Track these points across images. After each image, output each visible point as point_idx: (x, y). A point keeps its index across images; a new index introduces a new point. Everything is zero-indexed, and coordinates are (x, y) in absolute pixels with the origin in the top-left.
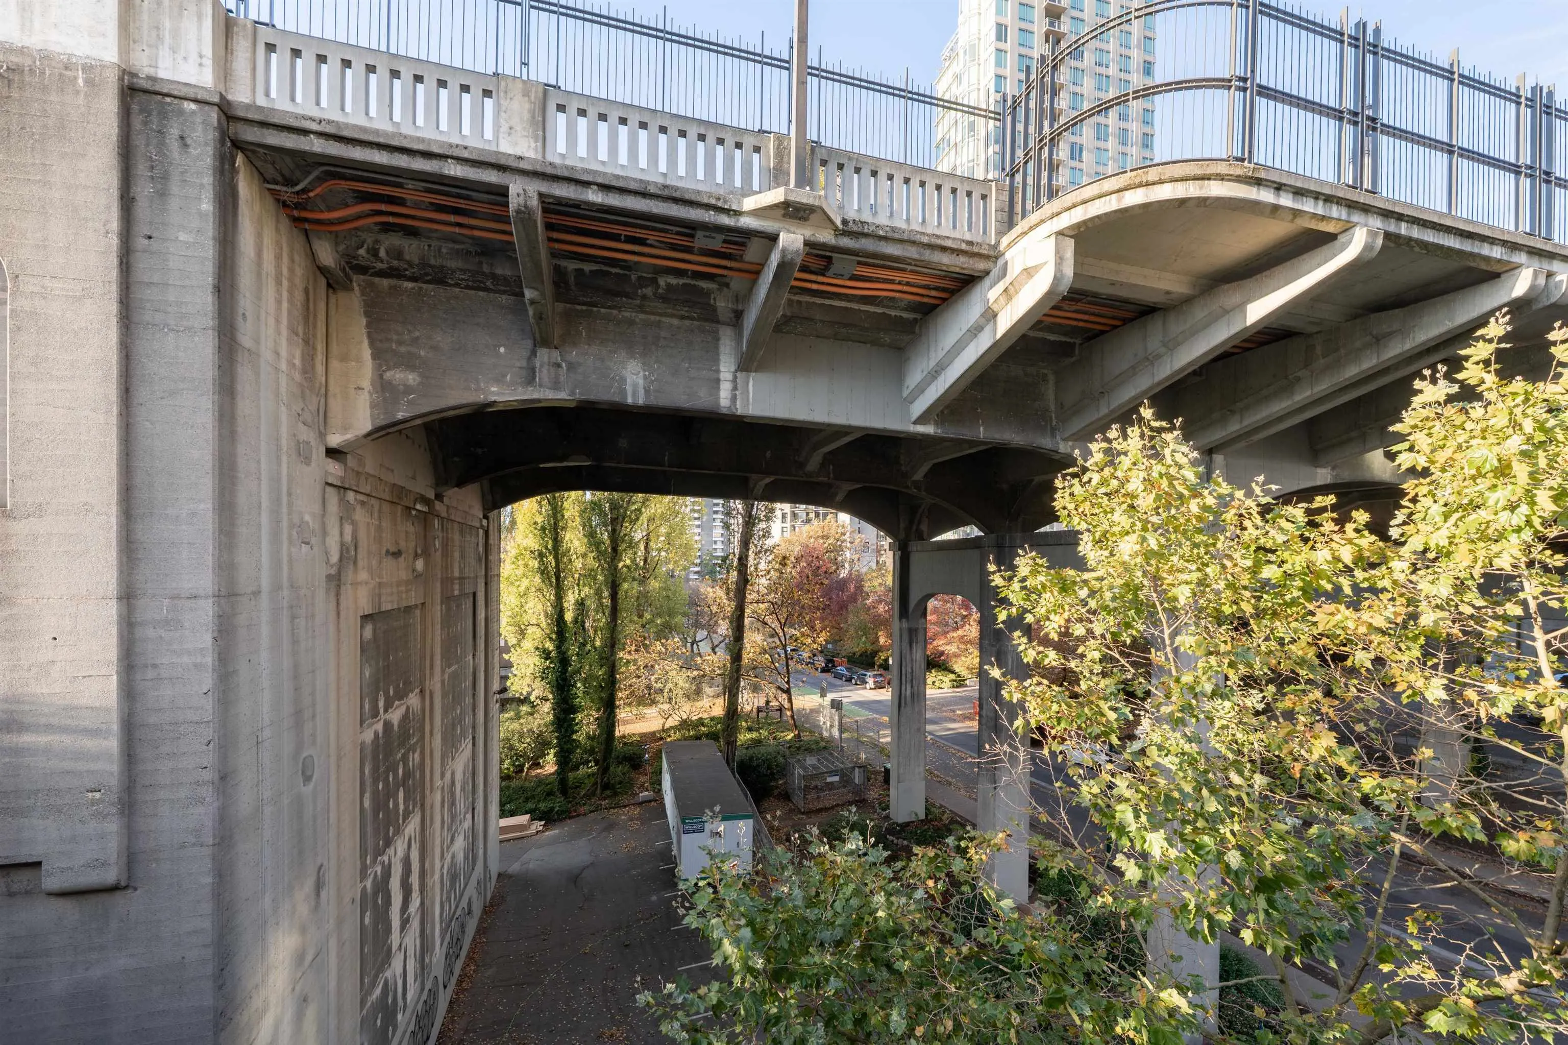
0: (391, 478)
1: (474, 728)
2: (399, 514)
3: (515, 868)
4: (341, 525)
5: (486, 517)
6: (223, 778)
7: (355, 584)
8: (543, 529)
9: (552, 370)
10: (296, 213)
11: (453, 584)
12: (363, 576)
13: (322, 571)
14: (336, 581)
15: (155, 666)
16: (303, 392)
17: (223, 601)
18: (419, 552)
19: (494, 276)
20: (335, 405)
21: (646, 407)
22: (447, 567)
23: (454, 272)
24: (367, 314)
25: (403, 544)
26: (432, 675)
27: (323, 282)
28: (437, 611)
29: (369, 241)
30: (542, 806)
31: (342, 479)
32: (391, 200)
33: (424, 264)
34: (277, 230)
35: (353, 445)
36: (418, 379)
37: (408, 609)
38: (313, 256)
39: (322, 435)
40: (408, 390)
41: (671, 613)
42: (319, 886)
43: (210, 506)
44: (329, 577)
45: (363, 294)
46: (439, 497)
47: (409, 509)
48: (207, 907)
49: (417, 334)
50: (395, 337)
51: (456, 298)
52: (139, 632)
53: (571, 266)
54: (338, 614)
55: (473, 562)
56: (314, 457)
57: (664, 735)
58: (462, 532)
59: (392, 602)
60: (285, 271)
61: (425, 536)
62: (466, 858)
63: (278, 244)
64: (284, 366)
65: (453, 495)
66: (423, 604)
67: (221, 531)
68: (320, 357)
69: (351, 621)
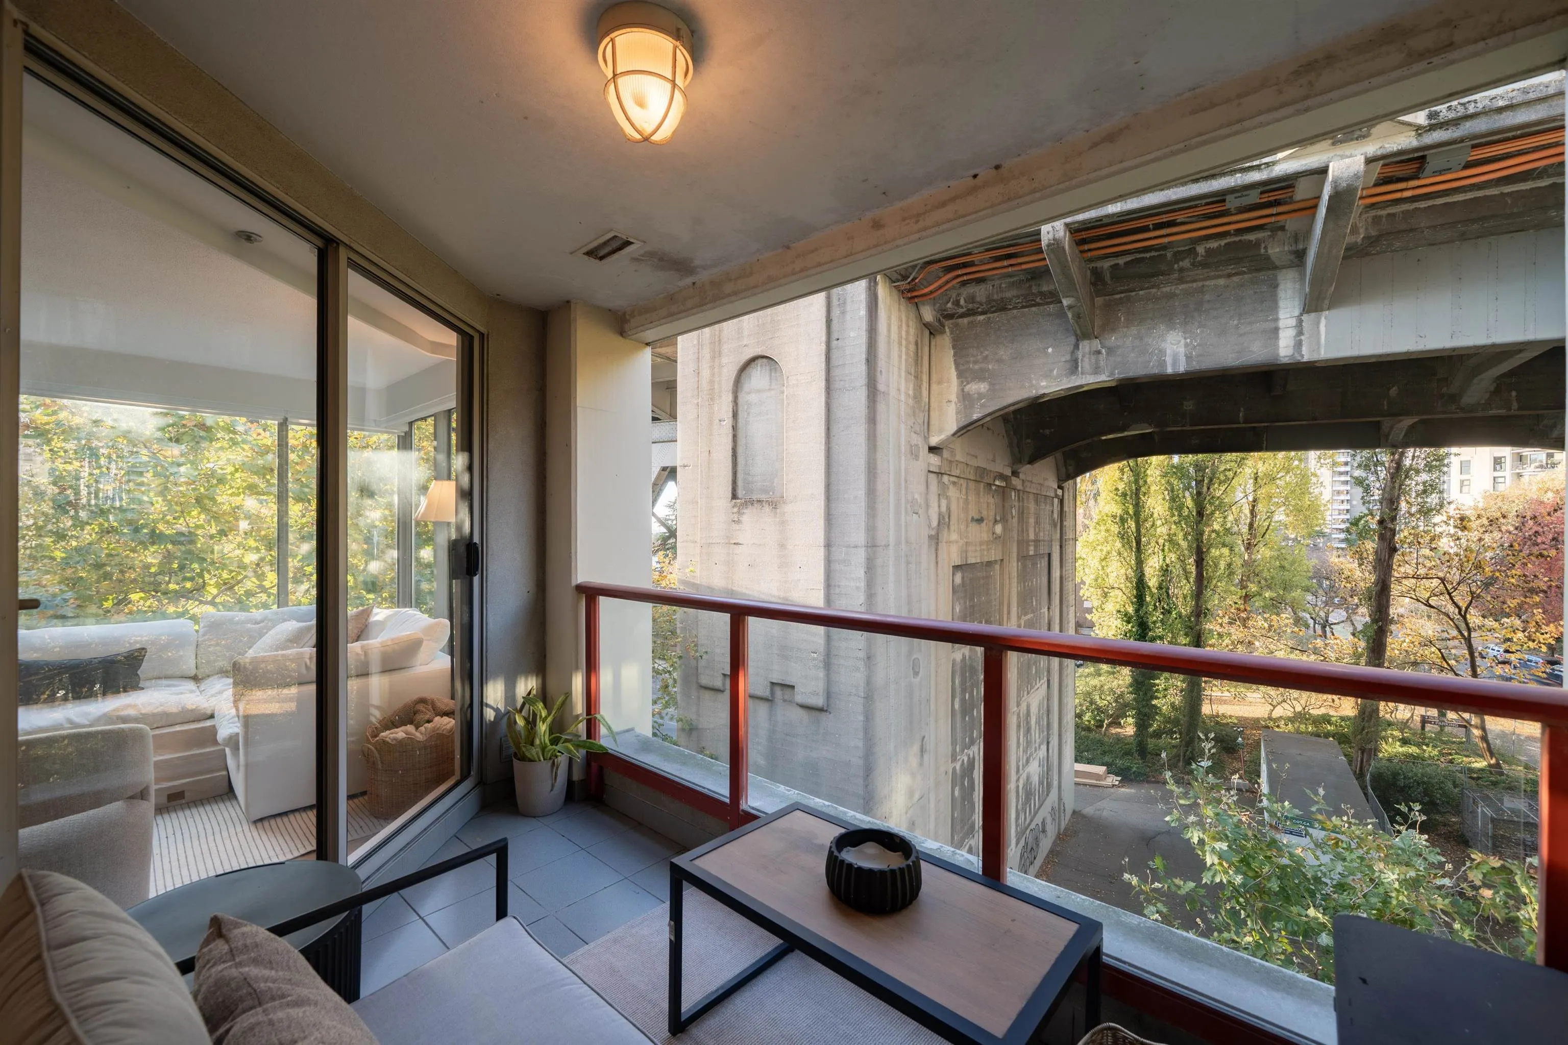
0: (974, 463)
1: (1049, 672)
2: (982, 489)
3: (1089, 810)
4: (939, 500)
5: (1060, 487)
6: (869, 658)
7: (949, 542)
8: (1124, 495)
9: (1093, 358)
10: (909, 295)
11: (1028, 545)
12: (954, 536)
13: (925, 532)
14: (935, 539)
15: (839, 586)
16: (914, 412)
17: (869, 550)
18: (998, 518)
19: (1041, 294)
20: (934, 415)
21: (1187, 373)
22: (1023, 531)
23: (1011, 300)
24: (954, 347)
25: (985, 513)
26: (1009, 618)
27: (927, 333)
28: (1014, 566)
29: (954, 296)
30: (1119, 762)
31: (940, 467)
32: (965, 265)
33: (990, 300)
34: (899, 310)
35: (947, 441)
36: (987, 387)
37: (989, 564)
38: (920, 317)
39: (926, 438)
40: (981, 396)
41: (1287, 586)
42: (922, 751)
43: (863, 492)
44: (930, 537)
45: (951, 334)
46: (1015, 473)
47: (990, 485)
48: (861, 735)
49: (987, 353)
50: (972, 359)
51: (1015, 317)
52: (833, 566)
53: (1106, 264)
54: (937, 563)
55: (1048, 527)
56: (921, 454)
57: (1271, 724)
58: (1037, 502)
59: (976, 557)
60: (904, 334)
61: (1004, 506)
62: (1041, 783)
63: (900, 320)
64: (903, 397)
65: (1026, 470)
66: (1002, 560)
67: (868, 507)
68: (925, 385)
69: (946, 570)
